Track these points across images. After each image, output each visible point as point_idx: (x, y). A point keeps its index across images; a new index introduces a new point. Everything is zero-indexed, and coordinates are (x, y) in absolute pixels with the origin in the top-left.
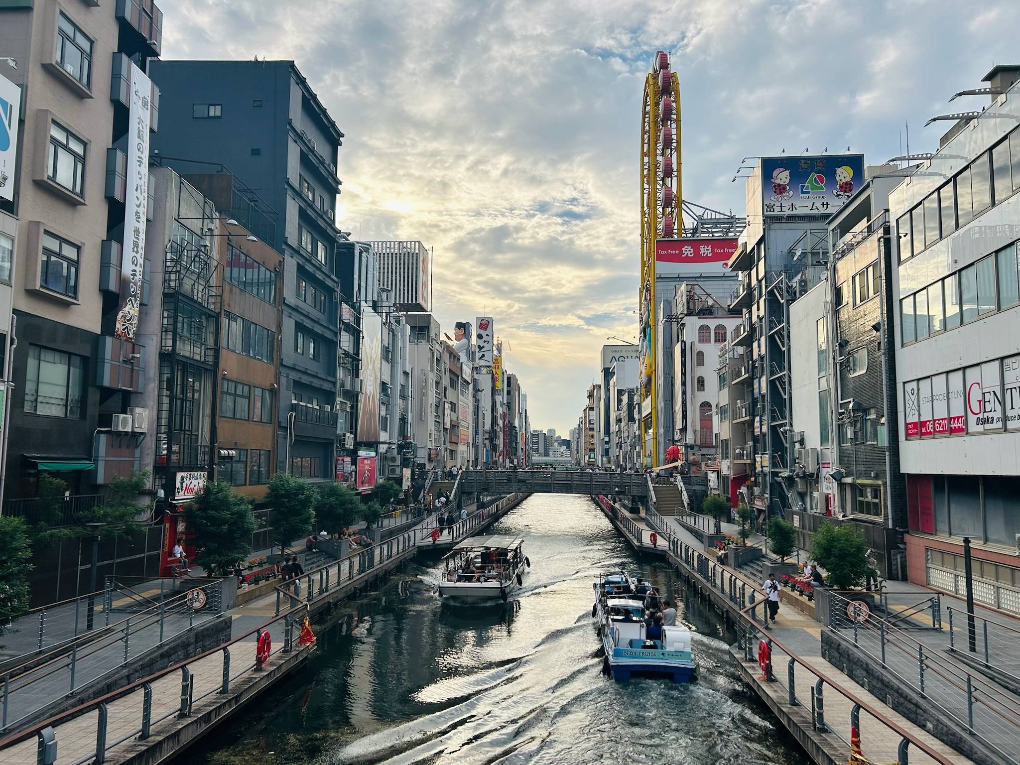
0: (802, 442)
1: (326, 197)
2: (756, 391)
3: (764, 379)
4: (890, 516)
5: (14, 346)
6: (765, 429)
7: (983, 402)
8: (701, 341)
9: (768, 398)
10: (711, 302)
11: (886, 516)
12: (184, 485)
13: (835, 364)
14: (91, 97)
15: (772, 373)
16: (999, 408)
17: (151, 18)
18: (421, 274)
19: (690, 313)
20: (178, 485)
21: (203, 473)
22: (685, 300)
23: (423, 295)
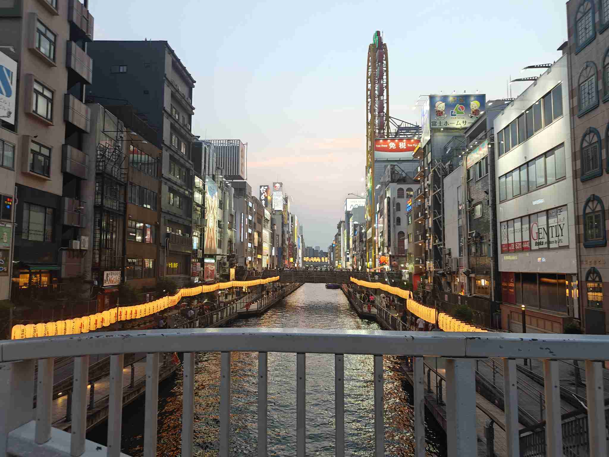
0: (450, 254)
1: (186, 117)
2: (426, 226)
3: (430, 219)
4: (493, 295)
5: (16, 204)
6: (431, 247)
7: (538, 233)
8: (399, 197)
9: (432, 230)
10: (404, 175)
11: (491, 294)
12: (108, 278)
13: (466, 212)
14: (56, 66)
15: (435, 216)
16: (546, 236)
17: (87, 21)
18: (240, 158)
19: (393, 181)
20: (105, 278)
21: (118, 272)
22: (390, 174)
23: (241, 170)
